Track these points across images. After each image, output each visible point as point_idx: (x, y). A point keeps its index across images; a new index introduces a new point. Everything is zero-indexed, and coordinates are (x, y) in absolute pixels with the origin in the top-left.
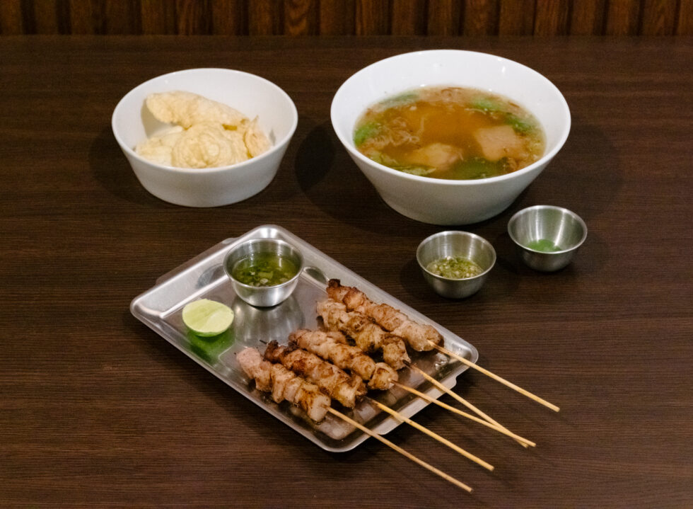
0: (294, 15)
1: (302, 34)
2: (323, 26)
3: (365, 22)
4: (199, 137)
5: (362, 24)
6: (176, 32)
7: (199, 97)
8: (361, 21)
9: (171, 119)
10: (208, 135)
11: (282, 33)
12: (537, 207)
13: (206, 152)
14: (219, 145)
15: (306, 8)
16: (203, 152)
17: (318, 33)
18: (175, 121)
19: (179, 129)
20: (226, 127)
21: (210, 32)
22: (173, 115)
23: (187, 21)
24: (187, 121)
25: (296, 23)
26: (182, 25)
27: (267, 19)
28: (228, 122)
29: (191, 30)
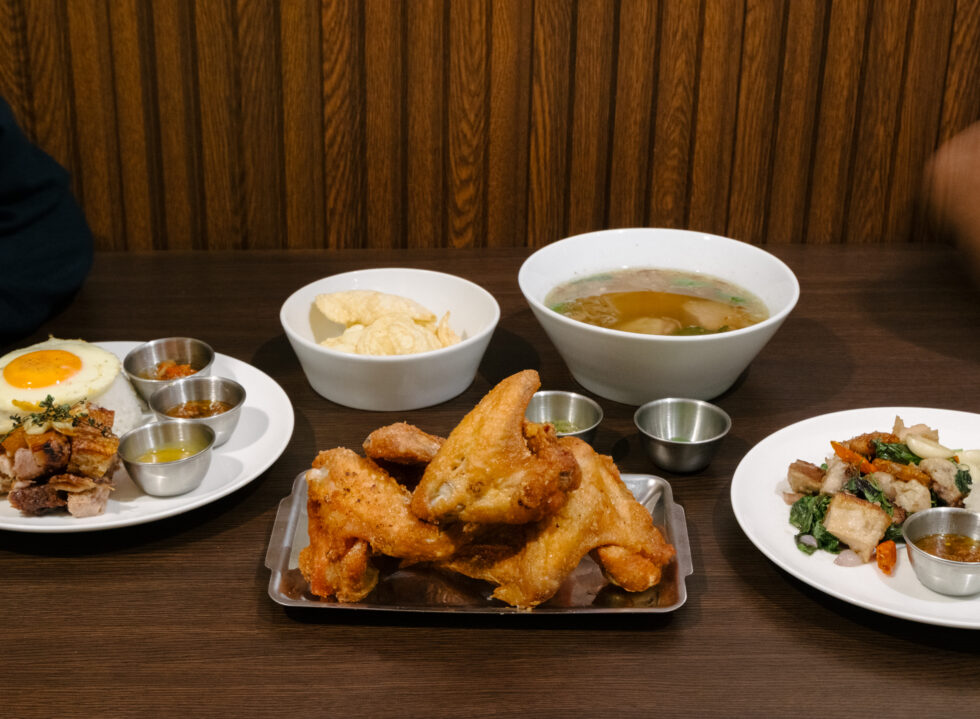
0: (458, 223)
1: (467, 247)
2: (491, 237)
3: (538, 233)
4: (388, 329)
5: (534, 234)
6: (326, 245)
7: (377, 293)
8: (534, 230)
9: (348, 318)
10: (399, 325)
11: (444, 245)
12: (669, 400)
13: (399, 345)
14: (413, 336)
15: (471, 215)
16: (395, 344)
17: (485, 244)
18: (353, 320)
19: (359, 327)
20: (417, 321)
21: (364, 245)
22: (350, 313)
23: (339, 233)
24: (368, 317)
25: (460, 234)
26: (332, 239)
27: (428, 229)
28: (418, 316)
29: (342, 244)
